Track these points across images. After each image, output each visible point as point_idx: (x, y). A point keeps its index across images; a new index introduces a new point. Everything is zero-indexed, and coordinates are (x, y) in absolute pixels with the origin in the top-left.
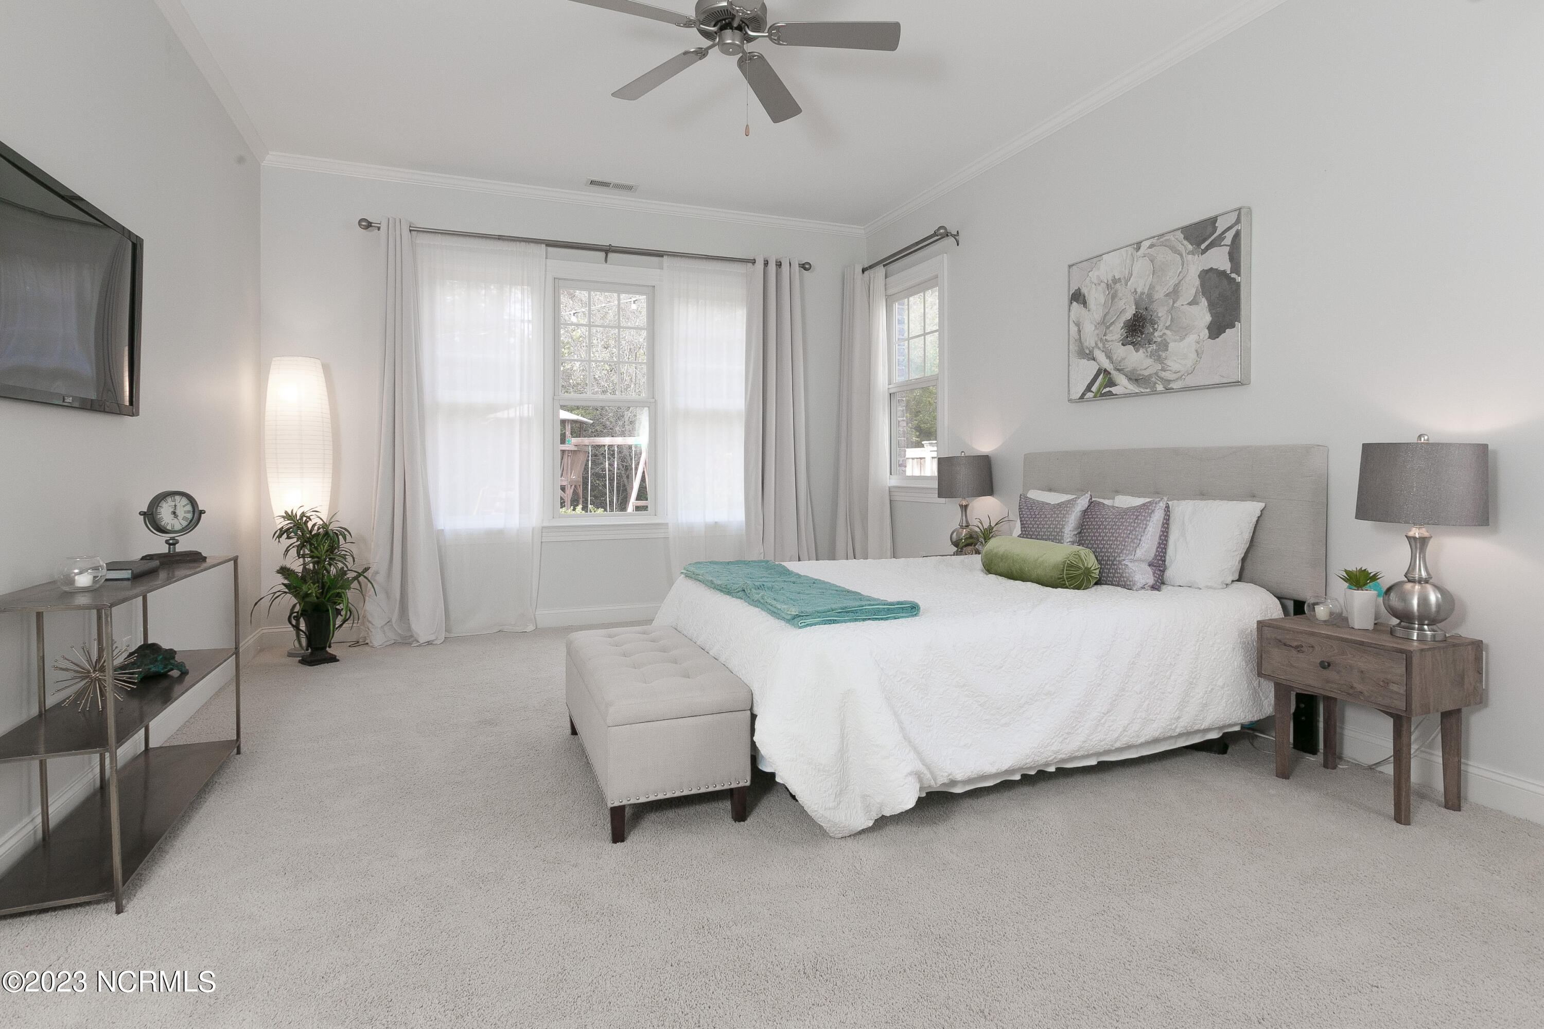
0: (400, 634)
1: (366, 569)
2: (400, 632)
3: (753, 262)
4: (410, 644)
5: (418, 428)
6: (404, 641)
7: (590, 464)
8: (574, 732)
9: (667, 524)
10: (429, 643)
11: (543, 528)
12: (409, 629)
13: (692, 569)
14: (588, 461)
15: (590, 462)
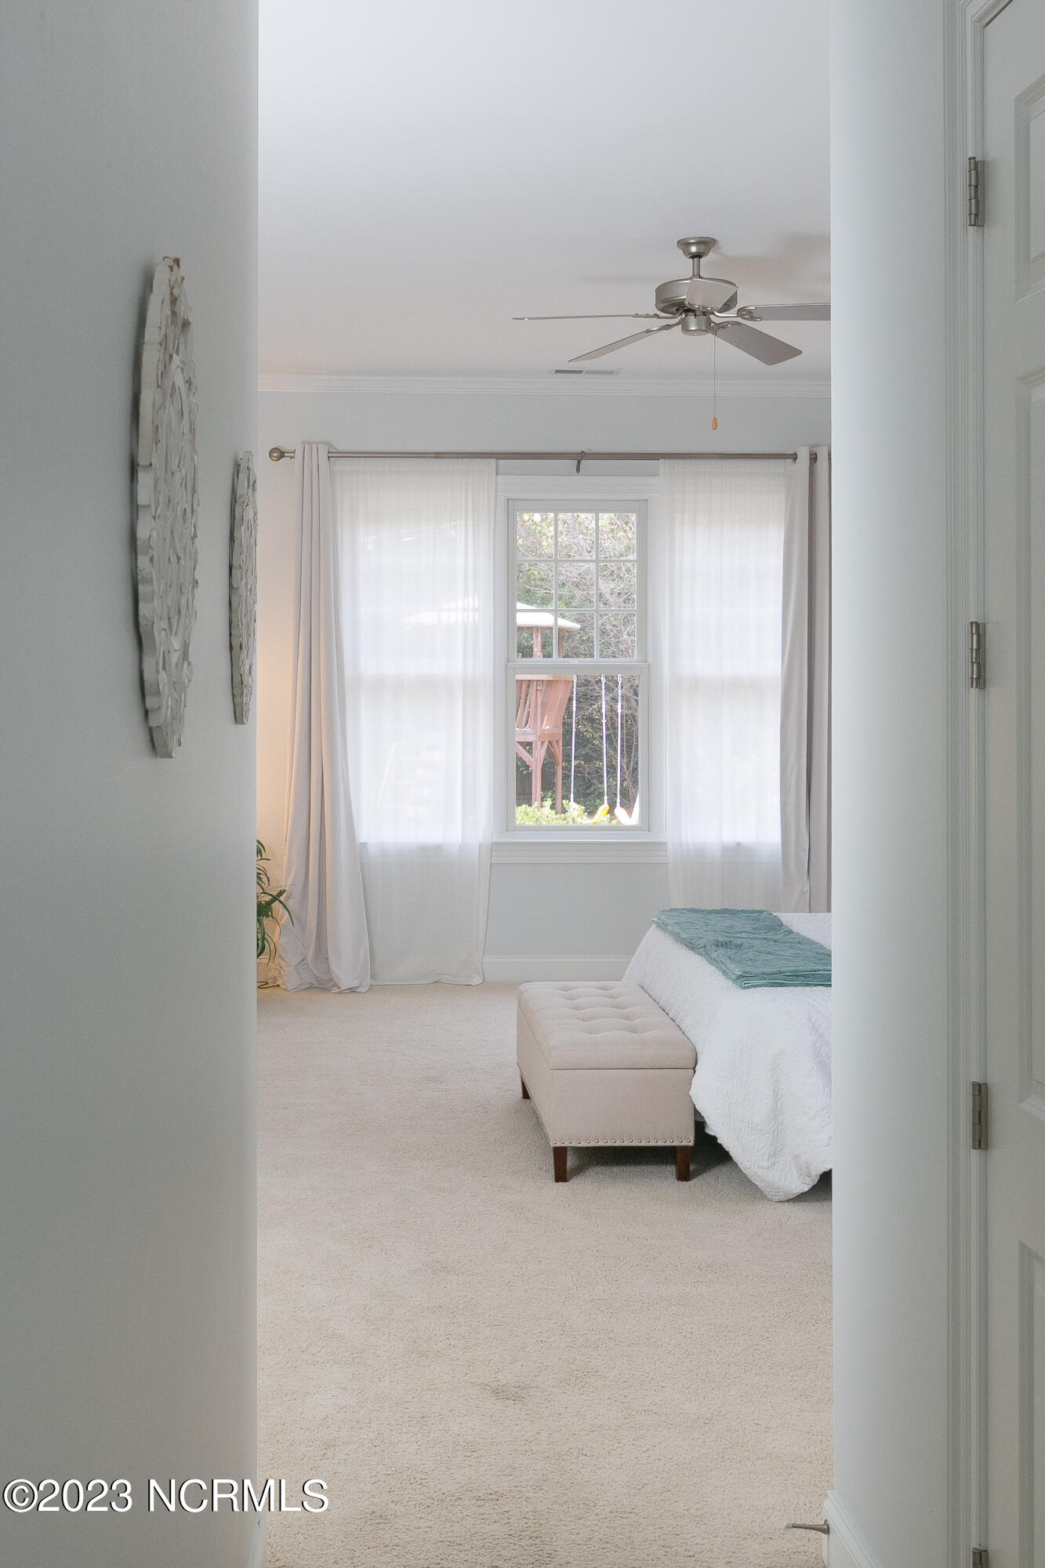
0: (318, 977)
1: (281, 893)
2: (316, 973)
3: (794, 457)
4: (328, 990)
5: (338, 718)
6: (321, 986)
7: (574, 705)
8: (526, 1095)
9: (666, 844)
10: (352, 990)
11: (494, 844)
12: (328, 970)
13: (663, 917)
14: (570, 700)
15: (574, 702)
